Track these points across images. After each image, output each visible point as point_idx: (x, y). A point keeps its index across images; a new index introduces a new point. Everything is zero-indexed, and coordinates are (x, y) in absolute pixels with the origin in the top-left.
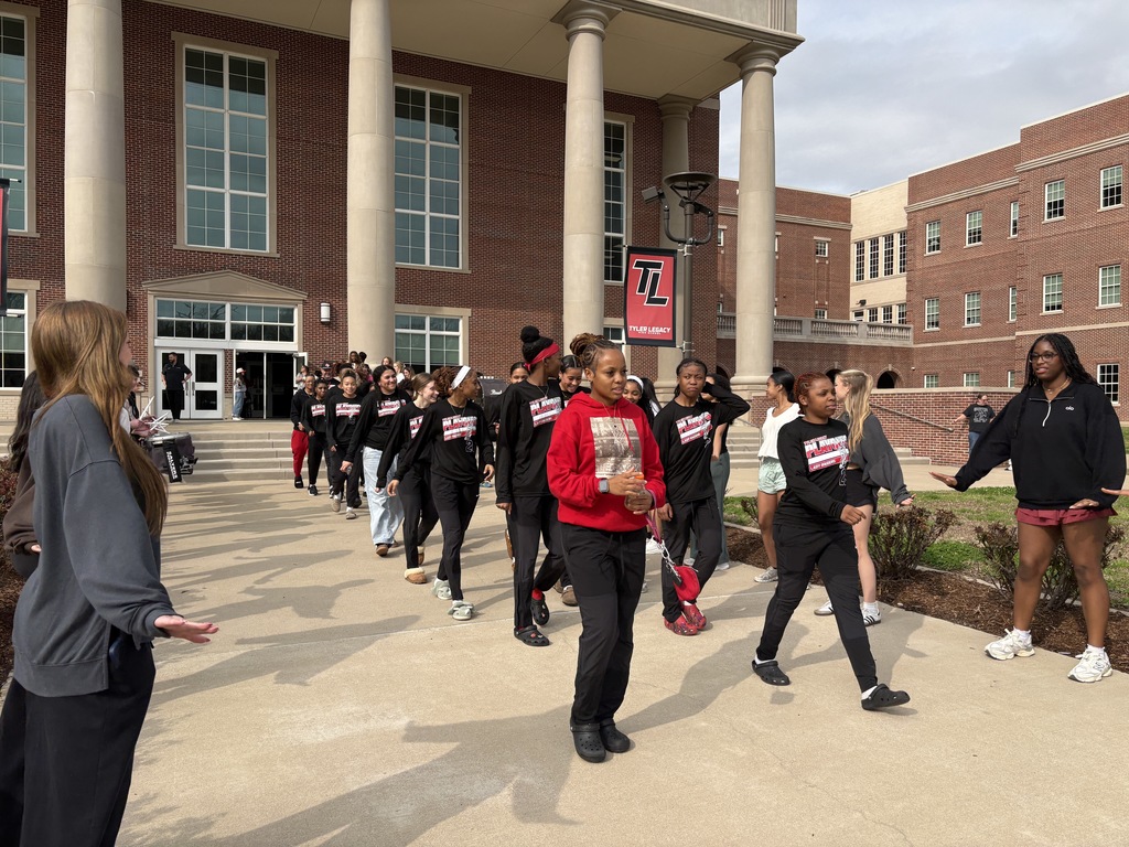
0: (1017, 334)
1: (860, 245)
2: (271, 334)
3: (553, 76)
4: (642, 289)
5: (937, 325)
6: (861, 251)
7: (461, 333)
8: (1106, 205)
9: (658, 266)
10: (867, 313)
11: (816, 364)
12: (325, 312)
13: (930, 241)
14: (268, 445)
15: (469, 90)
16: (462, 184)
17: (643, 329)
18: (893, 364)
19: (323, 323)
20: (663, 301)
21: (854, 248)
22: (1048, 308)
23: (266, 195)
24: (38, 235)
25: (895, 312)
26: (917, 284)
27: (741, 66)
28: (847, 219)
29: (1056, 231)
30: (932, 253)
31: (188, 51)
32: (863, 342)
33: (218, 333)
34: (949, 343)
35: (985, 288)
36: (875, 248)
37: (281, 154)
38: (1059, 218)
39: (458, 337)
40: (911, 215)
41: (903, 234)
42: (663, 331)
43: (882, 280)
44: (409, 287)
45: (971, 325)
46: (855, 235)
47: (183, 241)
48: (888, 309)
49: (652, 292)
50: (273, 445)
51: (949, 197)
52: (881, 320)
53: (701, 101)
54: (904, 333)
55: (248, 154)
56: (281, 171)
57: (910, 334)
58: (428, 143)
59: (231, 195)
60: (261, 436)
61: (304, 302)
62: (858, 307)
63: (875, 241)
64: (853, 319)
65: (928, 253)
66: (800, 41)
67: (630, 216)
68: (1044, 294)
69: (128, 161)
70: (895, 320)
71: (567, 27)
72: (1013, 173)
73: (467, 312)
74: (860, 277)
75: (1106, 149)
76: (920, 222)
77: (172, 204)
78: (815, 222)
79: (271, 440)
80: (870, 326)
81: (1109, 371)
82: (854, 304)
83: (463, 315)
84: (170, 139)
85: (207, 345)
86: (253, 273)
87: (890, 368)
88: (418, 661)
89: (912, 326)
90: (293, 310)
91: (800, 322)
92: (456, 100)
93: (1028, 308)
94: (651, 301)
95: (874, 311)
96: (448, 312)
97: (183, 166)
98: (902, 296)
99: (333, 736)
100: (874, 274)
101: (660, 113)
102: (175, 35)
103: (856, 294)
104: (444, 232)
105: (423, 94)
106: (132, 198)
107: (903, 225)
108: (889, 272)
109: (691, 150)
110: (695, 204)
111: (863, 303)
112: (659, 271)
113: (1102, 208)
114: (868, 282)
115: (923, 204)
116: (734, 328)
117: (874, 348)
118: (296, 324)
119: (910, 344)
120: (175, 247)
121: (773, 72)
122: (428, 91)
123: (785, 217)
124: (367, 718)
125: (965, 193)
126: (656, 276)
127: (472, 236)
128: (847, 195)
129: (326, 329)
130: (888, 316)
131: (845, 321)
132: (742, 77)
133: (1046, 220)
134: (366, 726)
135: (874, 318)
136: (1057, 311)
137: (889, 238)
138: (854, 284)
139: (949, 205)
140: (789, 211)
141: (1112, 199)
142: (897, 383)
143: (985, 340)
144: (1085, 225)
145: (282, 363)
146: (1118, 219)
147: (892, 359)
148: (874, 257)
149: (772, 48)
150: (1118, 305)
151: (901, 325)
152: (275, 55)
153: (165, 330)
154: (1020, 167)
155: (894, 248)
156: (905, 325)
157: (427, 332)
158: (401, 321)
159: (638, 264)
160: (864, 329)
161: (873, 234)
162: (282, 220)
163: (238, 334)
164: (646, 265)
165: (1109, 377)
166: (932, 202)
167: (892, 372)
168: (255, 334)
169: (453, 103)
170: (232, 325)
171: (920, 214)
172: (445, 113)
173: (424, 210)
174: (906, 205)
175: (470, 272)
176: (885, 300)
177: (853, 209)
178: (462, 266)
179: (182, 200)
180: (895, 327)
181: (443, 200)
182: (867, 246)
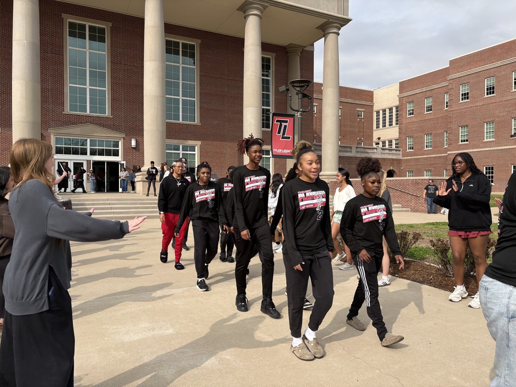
0: (448, 153)
1: (378, 112)
2: (108, 153)
3: (238, 35)
4: (279, 133)
5: (413, 149)
6: (378, 115)
7: (197, 152)
8: (487, 94)
9: (286, 122)
10: (381, 144)
12: (133, 143)
13: (409, 111)
14: (107, 204)
15: (199, 41)
16: (196, 84)
17: (280, 151)
18: (393, 166)
19: (133, 148)
20: (289, 138)
21: (375, 114)
22: (462, 141)
23: (106, 89)
25: (394, 142)
26: (404, 130)
27: (323, 31)
28: (372, 100)
29: (465, 106)
30: (410, 116)
31: (69, 23)
33: (84, 152)
34: (418, 157)
35: (434, 132)
36: (384, 114)
37: (113, 71)
38: (467, 100)
39: (195, 154)
40: (401, 99)
41: (397, 107)
42: (288, 151)
43: (388, 128)
44: (172, 131)
45: (428, 149)
46: (376, 108)
47: (67, 110)
48: (390, 142)
49: (284, 134)
50: (109, 204)
51: (418, 91)
52: (387, 146)
53: (305, 47)
54: (398, 152)
55: (97, 70)
56: (113, 78)
57: (401, 153)
58: (181, 66)
59: (90, 89)
60: (104, 200)
61: (124, 138)
62: (377, 141)
63: (384, 111)
64: (375, 146)
65: (408, 116)
66: (349, 20)
67: (274, 99)
68: (460, 135)
69: (42, 73)
70: (394, 147)
71: (244, 13)
72: (446, 80)
73: (199, 143)
74: (378, 127)
75: (487, 70)
76: (404, 102)
77: (62, 93)
78: (357, 102)
79: (109, 202)
80: (382, 149)
81: (489, 169)
82: (375, 139)
83: (197, 144)
84: (61, 63)
85: (79, 158)
86: (100, 125)
87: (392, 168)
88: (177, 303)
89: (401, 149)
90: (118, 142)
91: (351, 147)
92: (194, 46)
93: (453, 141)
94: (283, 138)
95: (384, 143)
96: (190, 143)
97: (67, 76)
98: (397, 136)
99: (138, 338)
100: (384, 126)
101: (287, 52)
102: (63, 15)
103: (376, 134)
104: (189, 106)
105: (179, 43)
106: (43, 91)
107: (397, 103)
108: (391, 125)
109: (301, 69)
110: (303, 94)
111: (379, 139)
112: (287, 124)
113: (486, 96)
114: (381, 129)
115: (406, 94)
116: (321, 150)
117: (384, 159)
118: (120, 148)
119: (400, 157)
120: (63, 113)
121: (338, 34)
122: (181, 42)
123: (344, 100)
124: (153, 329)
125: (424, 89)
126: (285, 127)
127: (201, 108)
128: (372, 90)
129: (134, 150)
130: (390, 145)
131: (371, 147)
132: (324, 36)
133: (461, 101)
134: (153, 333)
135: (384, 146)
136: (466, 143)
137: (391, 109)
138: (375, 130)
139: (418, 95)
140: (346, 97)
141: (490, 92)
142: (395, 175)
143: (434, 156)
144: (479, 104)
145: (114, 166)
146: (493, 101)
147: (392, 164)
148: (384, 118)
149: (338, 23)
150: (493, 139)
151: (396, 149)
152: (110, 24)
153: (59, 151)
154: (449, 78)
155: (393, 114)
156: (398, 149)
157: (181, 152)
158: (169, 147)
159: (277, 121)
160: (380, 150)
161: (384, 107)
162: (114, 100)
163: (93, 153)
164: (281, 122)
165: (489, 172)
166: (410, 93)
167: (392, 170)
168: (101, 153)
169: (192, 47)
170: (90, 149)
171: (404, 98)
172: (189, 52)
173: (179, 96)
174: (398, 94)
175: (200, 124)
176: (389, 137)
177: (375, 96)
178: (197, 122)
179: (67, 91)
180: (393, 150)
181: (188, 92)
182: (381, 113)
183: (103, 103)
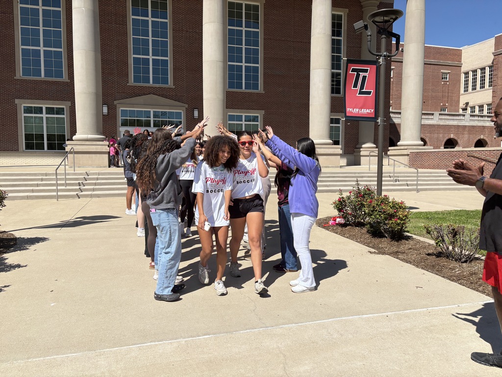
1: (467, 74)
4: (355, 86)
6: (467, 77)
7: (260, 122)
9: (366, 71)
10: (469, 109)
11: (441, 135)
12: (196, 114)
15: (264, 1)
16: (260, 48)
17: (356, 111)
18: (484, 135)
19: (195, 119)
20: (369, 93)
21: (463, 76)
23: (168, 58)
24: (69, 81)
25: (486, 108)
26: (498, 93)
28: (459, 60)
32: (467, 124)
33: (148, 124)
36: (475, 75)
37: (175, 38)
39: (258, 125)
40: (496, 57)
41: (491, 67)
42: (368, 111)
43: (478, 91)
44: (235, 100)
46: (464, 69)
47: (131, 81)
48: (481, 107)
49: (362, 87)
52: (477, 112)
55: (160, 39)
56: (174, 46)
58: (244, 29)
59: (153, 59)
61: (186, 109)
62: (464, 107)
63: (475, 71)
64: (461, 112)
70: (485, 112)
73: (263, 112)
74: (466, 90)
76: (501, 60)
77: (126, 64)
78: (442, 62)
80: (471, 115)
82: (462, 105)
84: (125, 33)
86: (163, 96)
87: (482, 137)
91: (433, 114)
94: (361, 93)
95: (473, 108)
97: (131, 46)
98: (489, 99)
100: (474, 88)
103: (463, 99)
104: (252, 73)
105: (241, 4)
107: (490, 63)
108: (482, 86)
111: (467, 104)
112: (366, 74)
114: (471, 93)
117: (473, 127)
118: (183, 120)
120: (128, 84)
122: (244, 3)
126: (364, 77)
127: (265, 74)
128: (460, 48)
130: (481, 110)
131: (458, 113)
135: (473, 111)
137: (483, 69)
138: (463, 95)
140: (428, 57)
142: (486, 145)
147: (483, 132)
148: (474, 79)
151: (488, 115)
153: (125, 123)
157: (243, 122)
158: (232, 118)
159: (353, 70)
160: (467, 116)
161: (474, 68)
162: (176, 69)
163: (156, 124)
164: (358, 71)
167: (483, 139)
169: (256, 8)
170: (154, 121)
171: (501, 56)
172: (252, 14)
173: (242, 63)
174: (493, 51)
175: (264, 92)
176: (480, 102)
177: (463, 55)
178: (261, 88)
179: (131, 62)
180: (486, 116)
181: (252, 57)
182: (471, 74)
183: (165, 72)
